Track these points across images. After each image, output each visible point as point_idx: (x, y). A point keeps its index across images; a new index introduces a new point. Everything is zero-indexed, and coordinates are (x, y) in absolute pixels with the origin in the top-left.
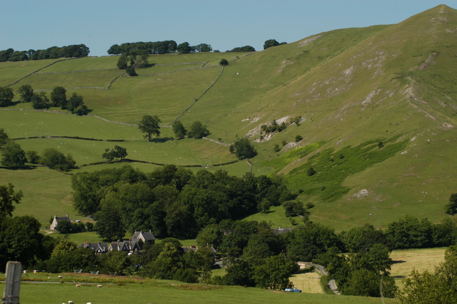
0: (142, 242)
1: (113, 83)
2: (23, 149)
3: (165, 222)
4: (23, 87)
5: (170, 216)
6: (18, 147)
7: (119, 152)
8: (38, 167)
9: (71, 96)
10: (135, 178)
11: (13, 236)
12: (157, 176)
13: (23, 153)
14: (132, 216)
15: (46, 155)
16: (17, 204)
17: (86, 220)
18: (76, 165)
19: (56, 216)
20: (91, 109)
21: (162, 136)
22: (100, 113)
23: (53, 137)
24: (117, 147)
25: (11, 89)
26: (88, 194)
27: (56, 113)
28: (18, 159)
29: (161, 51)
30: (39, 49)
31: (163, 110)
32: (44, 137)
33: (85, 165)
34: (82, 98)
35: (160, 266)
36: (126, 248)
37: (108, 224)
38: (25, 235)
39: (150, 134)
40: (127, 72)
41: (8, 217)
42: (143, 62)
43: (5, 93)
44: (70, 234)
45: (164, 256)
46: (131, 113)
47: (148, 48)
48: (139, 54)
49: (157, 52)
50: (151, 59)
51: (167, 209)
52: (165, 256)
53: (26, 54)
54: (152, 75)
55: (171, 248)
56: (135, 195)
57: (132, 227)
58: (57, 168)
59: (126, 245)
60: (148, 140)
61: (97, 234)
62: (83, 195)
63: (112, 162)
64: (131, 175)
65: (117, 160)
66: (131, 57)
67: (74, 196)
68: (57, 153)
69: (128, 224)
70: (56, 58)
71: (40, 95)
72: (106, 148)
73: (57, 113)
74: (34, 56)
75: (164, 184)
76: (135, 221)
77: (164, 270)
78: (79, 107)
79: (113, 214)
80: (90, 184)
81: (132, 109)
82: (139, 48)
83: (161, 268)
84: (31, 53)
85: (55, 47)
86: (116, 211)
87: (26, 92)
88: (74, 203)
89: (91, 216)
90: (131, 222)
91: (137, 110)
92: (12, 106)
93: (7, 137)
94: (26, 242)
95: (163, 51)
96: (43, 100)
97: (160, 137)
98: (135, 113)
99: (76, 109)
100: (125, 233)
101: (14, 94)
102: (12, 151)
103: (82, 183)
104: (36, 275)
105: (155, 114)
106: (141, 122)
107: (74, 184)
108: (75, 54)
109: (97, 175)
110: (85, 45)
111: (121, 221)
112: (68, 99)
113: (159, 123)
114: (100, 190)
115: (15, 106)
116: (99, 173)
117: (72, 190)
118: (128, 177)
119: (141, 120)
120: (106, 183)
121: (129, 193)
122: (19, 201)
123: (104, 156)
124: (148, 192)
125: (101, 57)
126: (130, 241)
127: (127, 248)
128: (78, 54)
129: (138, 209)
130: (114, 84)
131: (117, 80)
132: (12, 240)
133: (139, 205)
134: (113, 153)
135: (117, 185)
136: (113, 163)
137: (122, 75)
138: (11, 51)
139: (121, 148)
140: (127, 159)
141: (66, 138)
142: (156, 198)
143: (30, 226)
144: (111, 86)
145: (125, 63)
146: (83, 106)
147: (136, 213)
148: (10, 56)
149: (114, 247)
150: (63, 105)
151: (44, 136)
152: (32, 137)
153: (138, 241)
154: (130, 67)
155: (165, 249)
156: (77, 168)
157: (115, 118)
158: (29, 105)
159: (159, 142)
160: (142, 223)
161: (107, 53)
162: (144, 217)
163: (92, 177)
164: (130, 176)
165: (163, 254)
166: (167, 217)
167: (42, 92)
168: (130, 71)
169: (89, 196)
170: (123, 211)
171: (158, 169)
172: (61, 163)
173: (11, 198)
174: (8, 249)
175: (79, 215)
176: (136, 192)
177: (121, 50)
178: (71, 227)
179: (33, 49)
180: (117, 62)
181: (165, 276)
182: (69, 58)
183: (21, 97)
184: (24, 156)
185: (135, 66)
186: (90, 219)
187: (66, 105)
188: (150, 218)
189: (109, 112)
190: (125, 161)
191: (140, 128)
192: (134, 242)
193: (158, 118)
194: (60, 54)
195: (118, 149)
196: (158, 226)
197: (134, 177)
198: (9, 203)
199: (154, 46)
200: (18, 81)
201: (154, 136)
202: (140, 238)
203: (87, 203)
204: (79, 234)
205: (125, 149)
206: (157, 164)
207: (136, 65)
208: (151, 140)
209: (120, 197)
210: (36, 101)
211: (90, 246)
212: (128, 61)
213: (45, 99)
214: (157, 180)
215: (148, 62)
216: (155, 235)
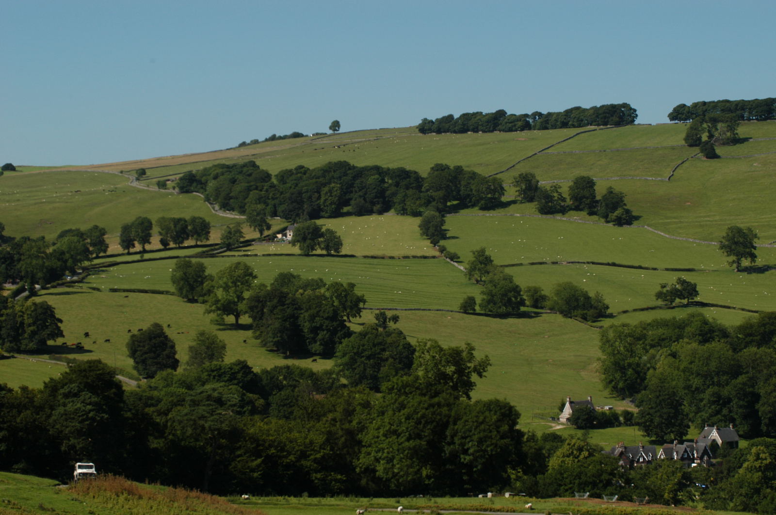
0: (717, 444)
1: (677, 170)
2: (517, 284)
3: (757, 411)
4: (520, 175)
5: (766, 400)
6: (510, 279)
7: (684, 289)
8: (544, 315)
9: (604, 192)
10: (709, 335)
11: (471, 434)
12: (748, 331)
13: (518, 289)
14: (702, 400)
15: (558, 294)
16: (479, 378)
17: (624, 406)
18: (609, 311)
19: (570, 398)
20: (638, 215)
21: (760, 262)
22: (653, 222)
23: (572, 263)
24: (681, 281)
25: (500, 179)
26: (626, 362)
27: (578, 220)
28: (510, 300)
29: (761, 116)
30: (550, 111)
31: (763, 217)
32: (557, 263)
33: (625, 312)
34: (624, 196)
35: (741, 487)
36: (688, 454)
37: (658, 414)
38: (491, 432)
39: (739, 260)
40: (702, 152)
41: (463, 401)
42: (729, 134)
43: (491, 186)
44: (591, 430)
45: (750, 470)
46: (707, 223)
47: (738, 110)
48: (722, 121)
49: (754, 118)
50: (742, 130)
51: (762, 389)
52: (752, 470)
53: (528, 119)
54: (744, 157)
55: (762, 456)
56: (707, 364)
57: (700, 419)
58: (576, 316)
59: (688, 450)
60: (736, 270)
61: (639, 430)
62: (619, 363)
63: (672, 306)
64: (703, 328)
65: (681, 302)
66: (709, 126)
67: (603, 366)
68: (577, 290)
69: (693, 414)
70: (580, 126)
71: (550, 190)
72: (661, 282)
73: (580, 221)
74: (542, 122)
75: (759, 346)
76: (706, 408)
77: (747, 494)
78: (618, 212)
79: (667, 397)
80: (630, 344)
81: (709, 216)
82: (722, 110)
83: (743, 491)
84: (536, 118)
85: (578, 108)
86: (674, 392)
87: (526, 185)
88: (603, 376)
89: (631, 399)
90: (699, 410)
91: (717, 218)
92: (502, 209)
93: (491, 261)
94: (492, 444)
95: (764, 115)
96: (556, 198)
97: (756, 264)
98: (714, 223)
99: (612, 216)
100: (688, 430)
101: (505, 189)
102: (499, 286)
103: (617, 343)
104: (509, 500)
105: (748, 225)
106: (723, 238)
107: (604, 344)
108: (612, 120)
109: (645, 329)
110: (629, 105)
111: (682, 409)
112: (598, 198)
113: (756, 240)
114: (648, 355)
115: (507, 209)
116: (645, 326)
117: (600, 354)
118: (698, 332)
119: (725, 235)
120: (660, 342)
121: (697, 361)
122: (484, 374)
123: (659, 295)
124: (729, 359)
125: (658, 125)
126: (696, 443)
127: (690, 455)
128: (617, 119)
129: (712, 388)
130: (679, 172)
131: (685, 165)
132: (468, 440)
133: (713, 382)
134: (674, 292)
135: (676, 346)
136: (673, 308)
137: (692, 157)
138: (501, 113)
139: (688, 283)
140: (698, 302)
141: (594, 266)
142: (743, 369)
143: (501, 417)
144: (673, 175)
145: (698, 136)
146: (624, 209)
147: (707, 395)
148: (499, 122)
149: (669, 453)
150: (590, 208)
151: (555, 261)
152: (535, 262)
153: (709, 443)
154: (706, 143)
155: (751, 458)
156: (611, 316)
157: (681, 231)
158: (531, 208)
159: (755, 272)
160: (718, 412)
161: (668, 118)
162: (721, 402)
163: (635, 331)
164: (701, 331)
165: (748, 465)
166: (761, 402)
167: (554, 184)
168: (706, 150)
169: (628, 365)
170: (686, 391)
171: (750, 320)
172: (584, 307)
173: (469, 368)
174: (462, 456)
175: (611, 398)
176: (708, 358)
177: (692, 114)
178: (595, 418)
179: (539, 111)
180: (684, 135)
181: (749, 504)
182: (602, 127)
183: (517, 193)
184: (520, 295)
185: (715, 142)
186: (630, 404)
187: (595, 207)
188: (732, 404)
189: (669, 221)
190: (695, 305)
191: (722, 249)
192: (702, 444)
193: (754, 232)
194: (587, 120)
195: (682, 285)
196: (745, 417)
197: (707, 334)
198: (466, 376)
199: (748, 107)
200: (514, 166)
201: (746, 263)
202: (713, 438)
203: (625, 376)
204: (609, 430)
205: (695, 285)
206: (749, 311)
207: (717, 140)
208: (741, 270)
209: (682, 367)
210: (544, 201)
211: (625, 451)
212: (703, 133)
213: (560, 197)
214: (747, 339)
215: (737, 134)
216: (739, 433)
